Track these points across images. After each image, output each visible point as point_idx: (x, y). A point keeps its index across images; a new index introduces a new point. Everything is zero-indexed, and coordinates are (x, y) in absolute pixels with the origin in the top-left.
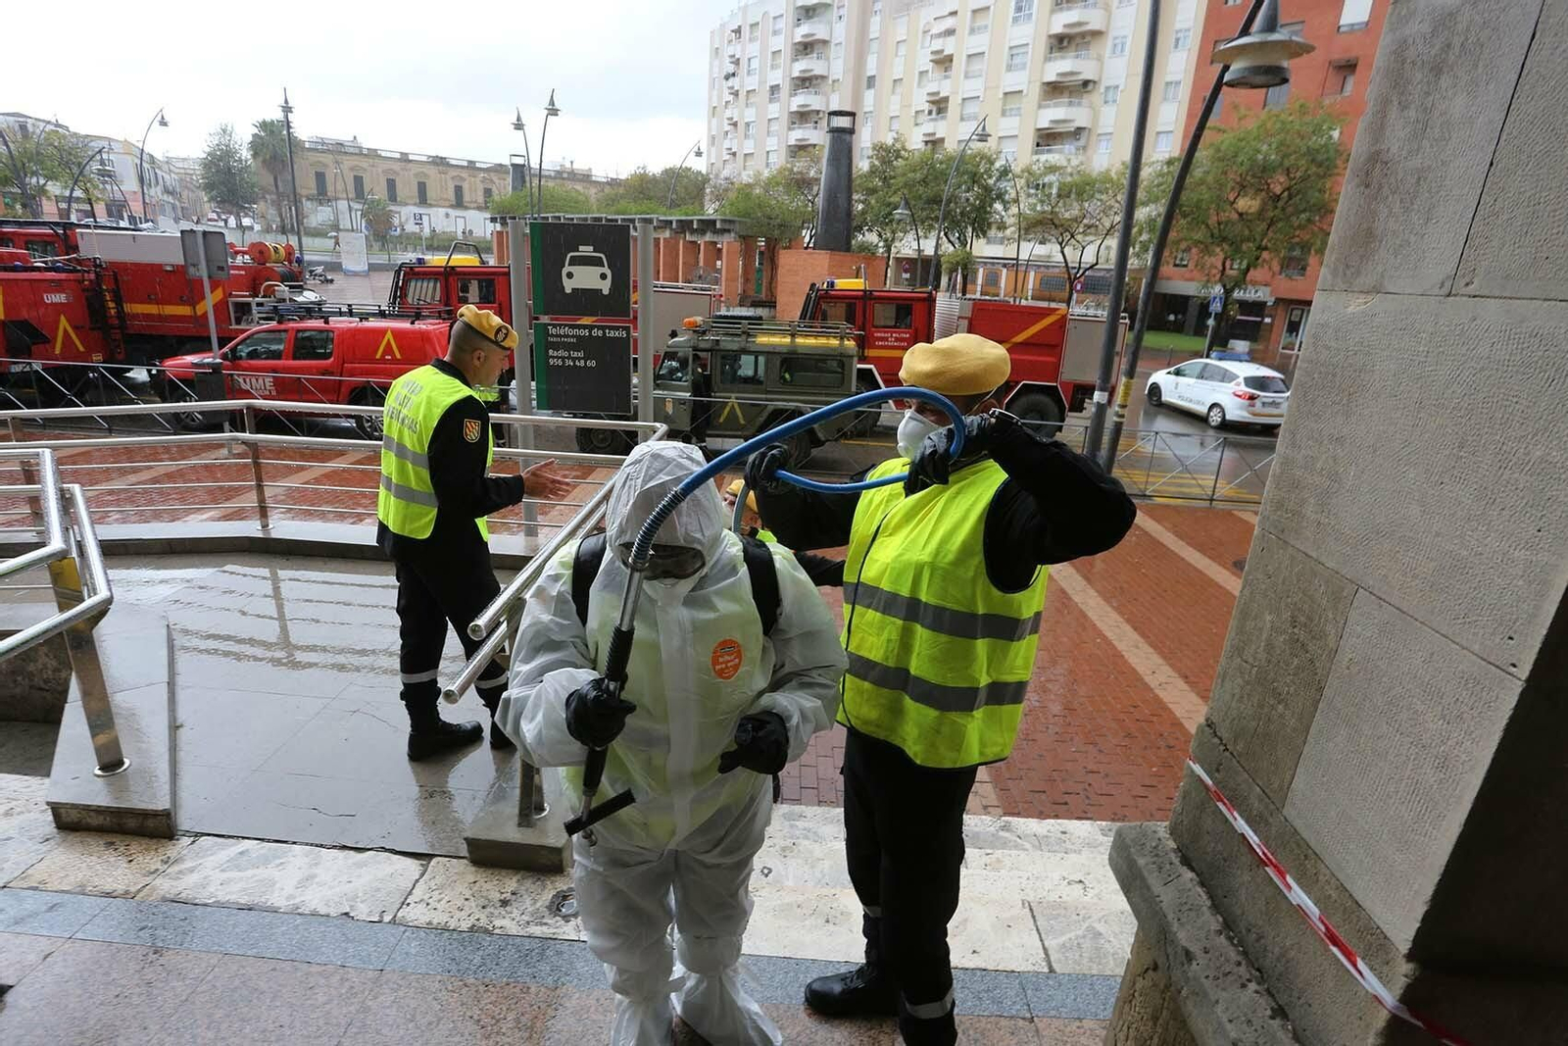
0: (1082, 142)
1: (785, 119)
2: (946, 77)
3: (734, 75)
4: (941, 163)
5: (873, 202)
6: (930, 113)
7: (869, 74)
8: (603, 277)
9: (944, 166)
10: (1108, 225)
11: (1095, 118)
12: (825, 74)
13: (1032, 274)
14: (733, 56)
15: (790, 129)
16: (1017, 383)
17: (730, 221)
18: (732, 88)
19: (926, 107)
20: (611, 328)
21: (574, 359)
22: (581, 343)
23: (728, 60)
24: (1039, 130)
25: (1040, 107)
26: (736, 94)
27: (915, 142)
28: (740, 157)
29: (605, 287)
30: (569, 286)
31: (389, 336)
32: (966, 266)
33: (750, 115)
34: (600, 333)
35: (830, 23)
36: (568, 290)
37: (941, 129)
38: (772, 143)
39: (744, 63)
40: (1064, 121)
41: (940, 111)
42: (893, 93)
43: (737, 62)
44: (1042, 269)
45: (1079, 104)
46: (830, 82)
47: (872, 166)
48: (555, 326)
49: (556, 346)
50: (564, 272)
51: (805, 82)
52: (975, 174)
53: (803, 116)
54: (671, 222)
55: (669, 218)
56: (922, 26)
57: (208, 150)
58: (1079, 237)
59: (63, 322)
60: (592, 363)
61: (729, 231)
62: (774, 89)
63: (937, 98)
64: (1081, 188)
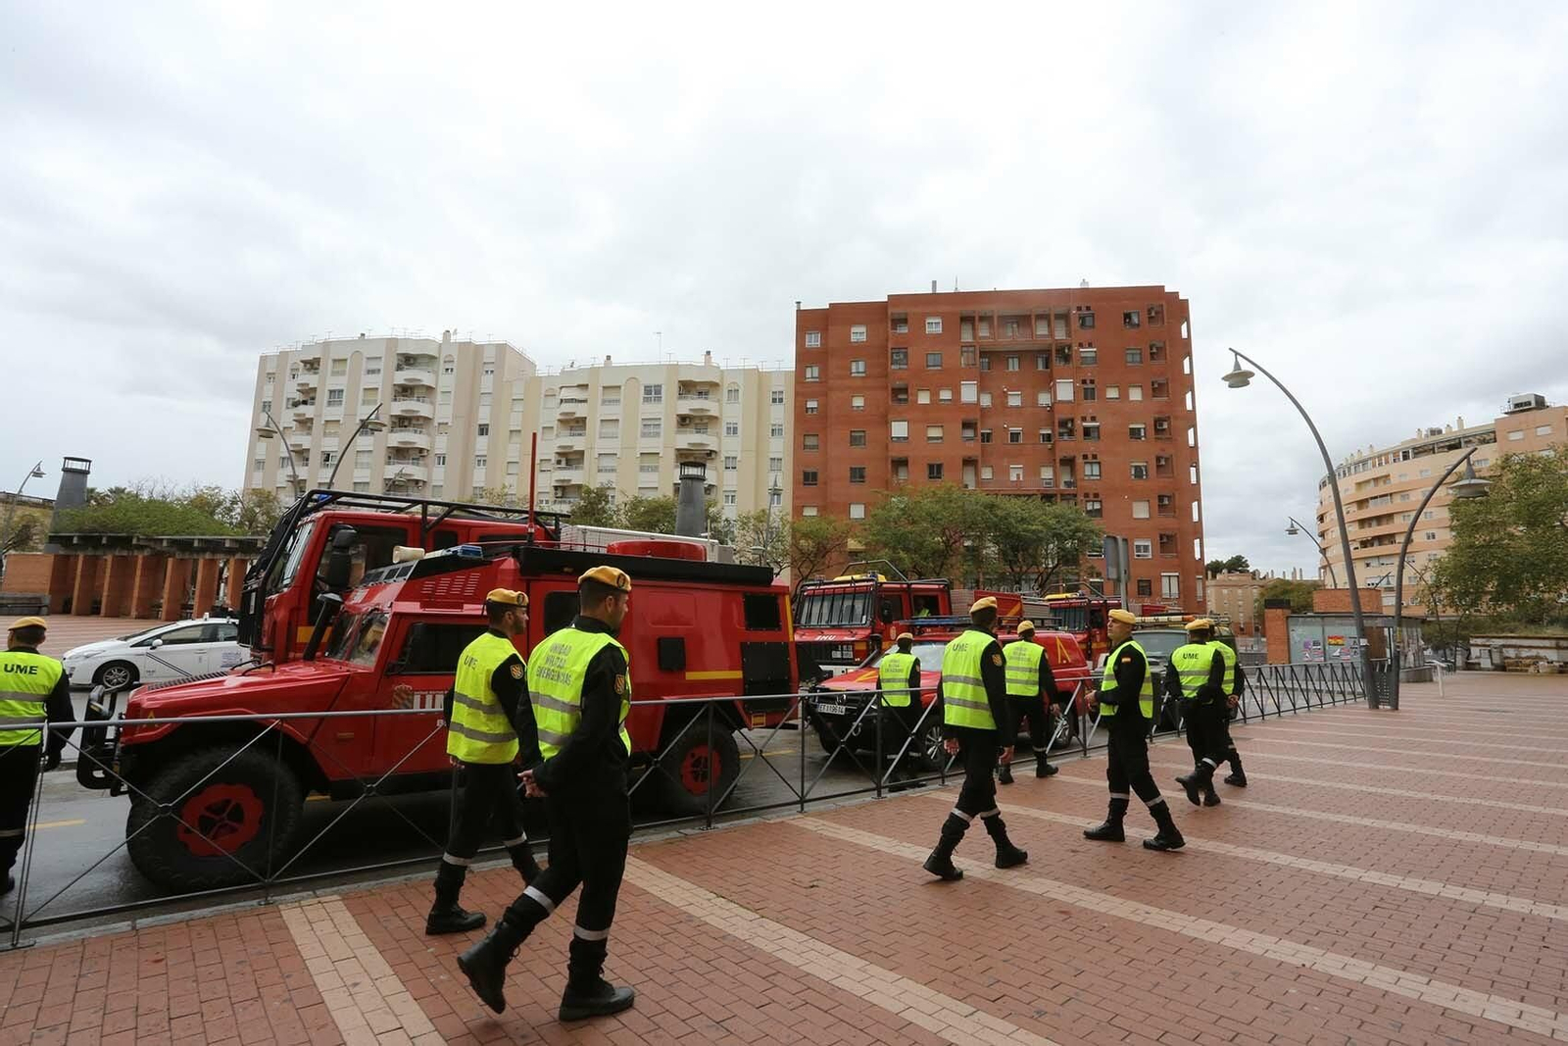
1: (381, 453)
2: (577, 435)
3: (305, 403)
6: (559, 462)
7: (481, 423)
11: (720, 478)
12: (430, 417)
14: (304, 384)
15: (387, 464)
19: (554, 458)
23: (294, 388)
26: (304, 422)
35: (436, 373)
37: (576, 476)
38: (366, 475)
41: (569, 462)
43: (309, 392)
46: (436, 424)
51: (407, 421)
53: (401, 450)
56: (543, 392)
63: (570, 451)
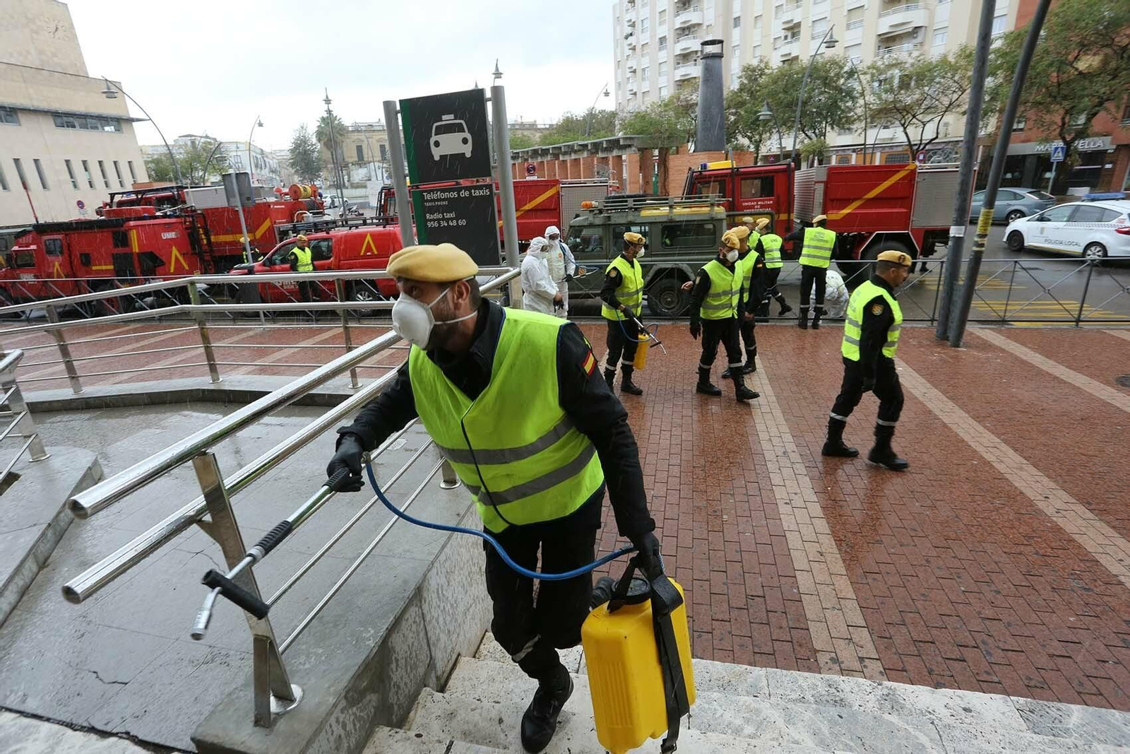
0: (919, 39)
1: (672, 62)
2: (798, 7)
3: (631, 35)
4: (797, 74)
5: (742, 113)
6: (786, 37)
7: (736, 15)
8: (465, 141)
9: (800, 76)
10: (946, 103)
11: (931, 17)
12: (701, 22)
13: (878, 155)
14: (630, 21)
15: (675, 69)
16: (871, 234)
17: (630, 138)
18: (630, 45)
19: (783, 33)
20: (476, 188)
21: (447, 220)
22: (453, 205)
23: (627, 24)
24: (880, 35)
25: (880, 16)
26: (634, 49)
27: (775, 62)
28: (639, 95)
29: (467, 150)
30: (437, 153)
31: (369, 238)
32: (821, 154)
33: (645, 62)
34: (467, 194)
36: (437, 158)
37: (794, 49)
38: (663, 81)
39: (638, 25)
40: (903, 24)
41: (793, 35)
42: (755, 27)
43: (633, 25)
44: (887, 150)
45: (917, 7)
46: (705, 28)
47: (742, 84)
48: (429, 192)
49: (432, 210)
50: (432, 141)
51: (686, 30)
52: (826, 78)
53: (685, 57)
54: (587, 145)
55: (586, 142)
57: (293, 141)
58: (920, 117)
59: (175, 251)
60: (463, 222)
61: (630, 146)
62: (662, 40)
63: (791, 25)
64: (921, 75)
